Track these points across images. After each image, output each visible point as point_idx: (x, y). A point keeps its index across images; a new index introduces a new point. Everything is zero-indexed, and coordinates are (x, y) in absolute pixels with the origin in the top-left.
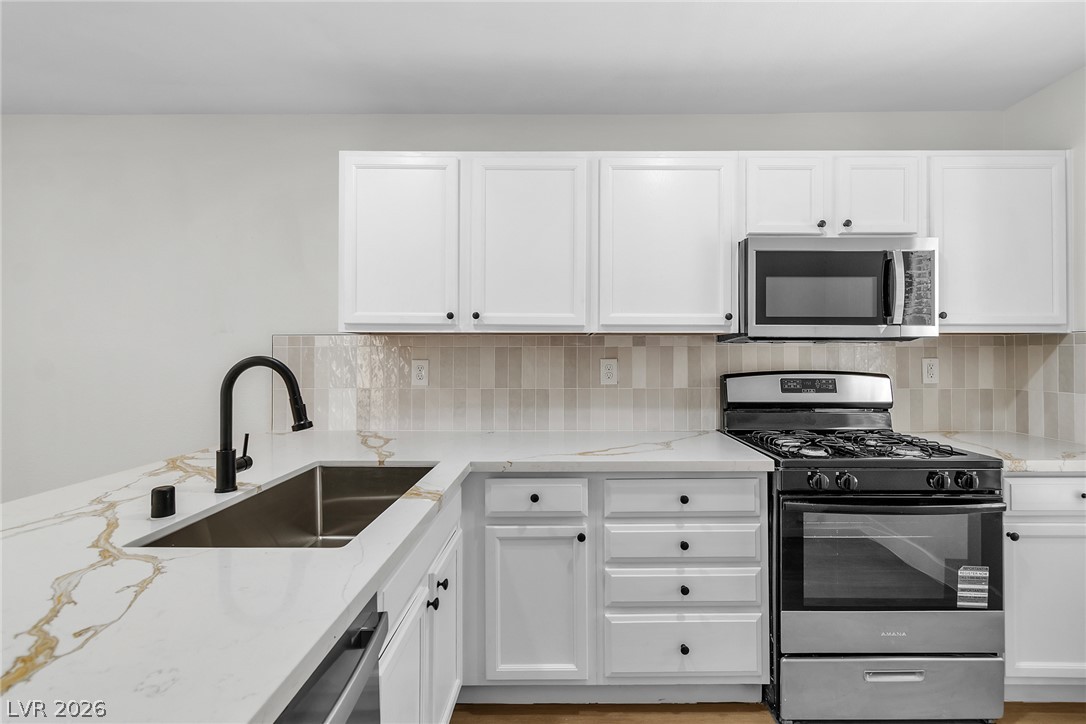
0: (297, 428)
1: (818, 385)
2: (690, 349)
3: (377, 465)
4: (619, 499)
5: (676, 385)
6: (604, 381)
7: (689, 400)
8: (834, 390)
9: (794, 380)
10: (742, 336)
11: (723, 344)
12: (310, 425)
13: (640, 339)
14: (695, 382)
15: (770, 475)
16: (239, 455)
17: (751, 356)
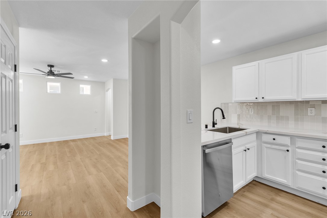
0: (223, 118)
3: (238, 128)
6: (309, 114)
12: (225, 118)
16: (215, 122)
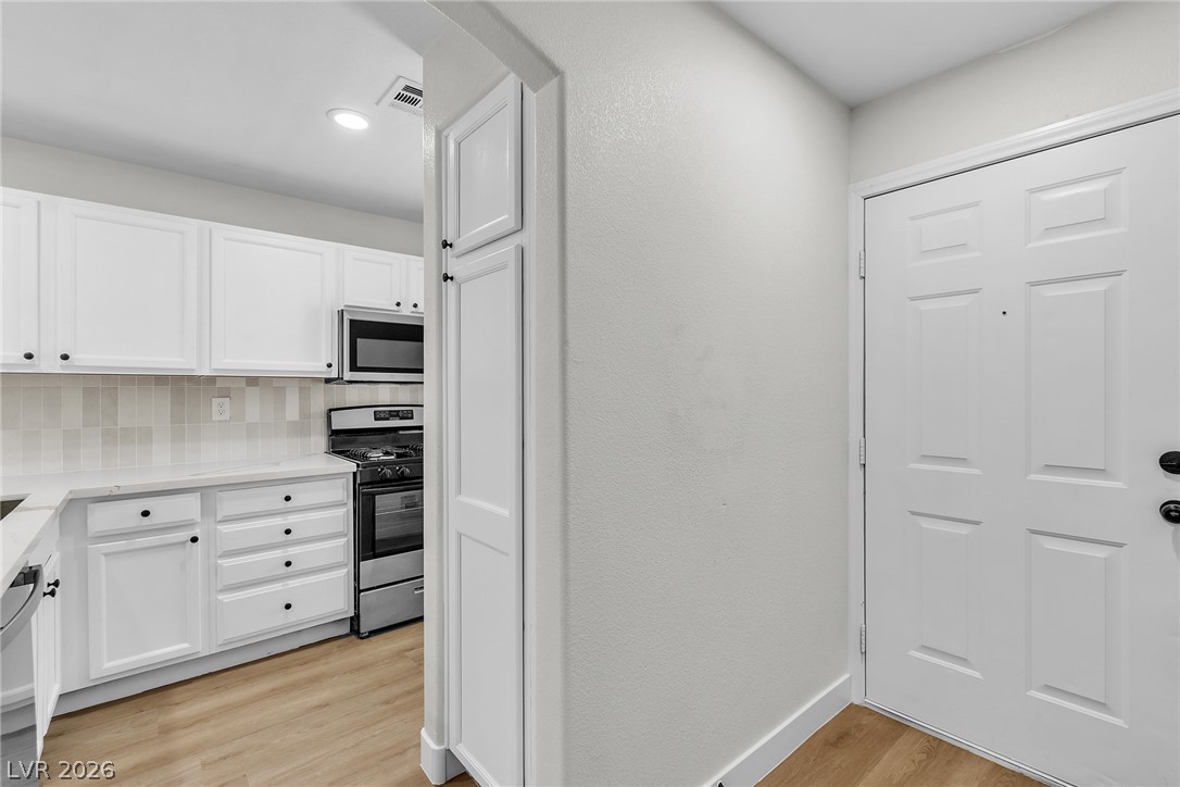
1: (401, 414)
2: (300, 388)
4: (229, 504)
5: (288, 419)
6: (216, 417)
7: (300, 429)
8: (412, 418)
9: (384, 412)
10: (339, 380)
11: (329, 385)
13: (253, 381)
14: (305, 414)
15: (355, 474)
17: (353, 395)
